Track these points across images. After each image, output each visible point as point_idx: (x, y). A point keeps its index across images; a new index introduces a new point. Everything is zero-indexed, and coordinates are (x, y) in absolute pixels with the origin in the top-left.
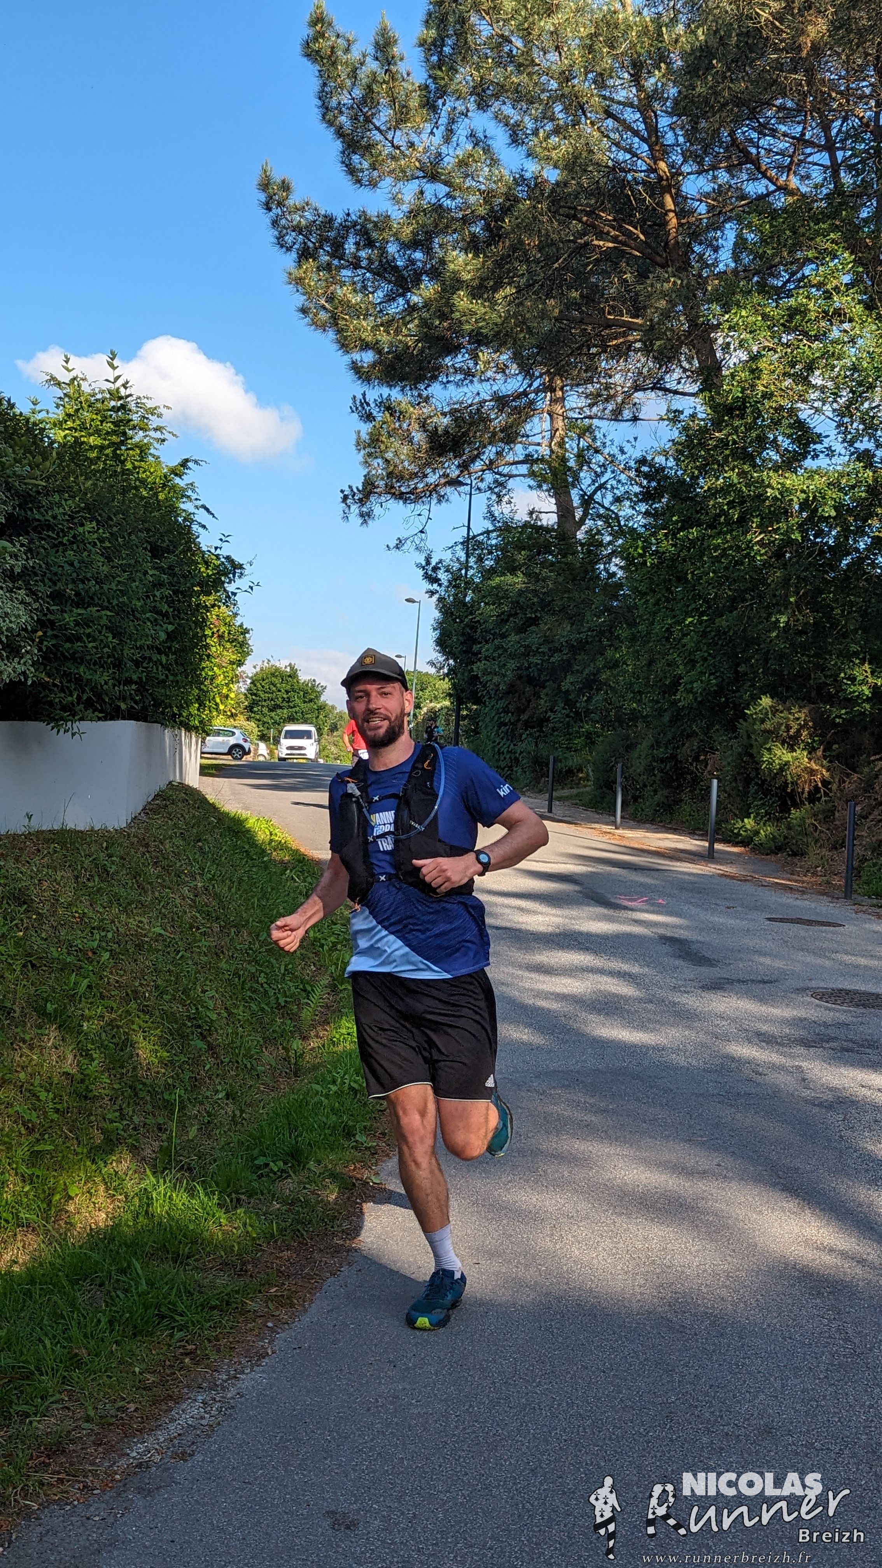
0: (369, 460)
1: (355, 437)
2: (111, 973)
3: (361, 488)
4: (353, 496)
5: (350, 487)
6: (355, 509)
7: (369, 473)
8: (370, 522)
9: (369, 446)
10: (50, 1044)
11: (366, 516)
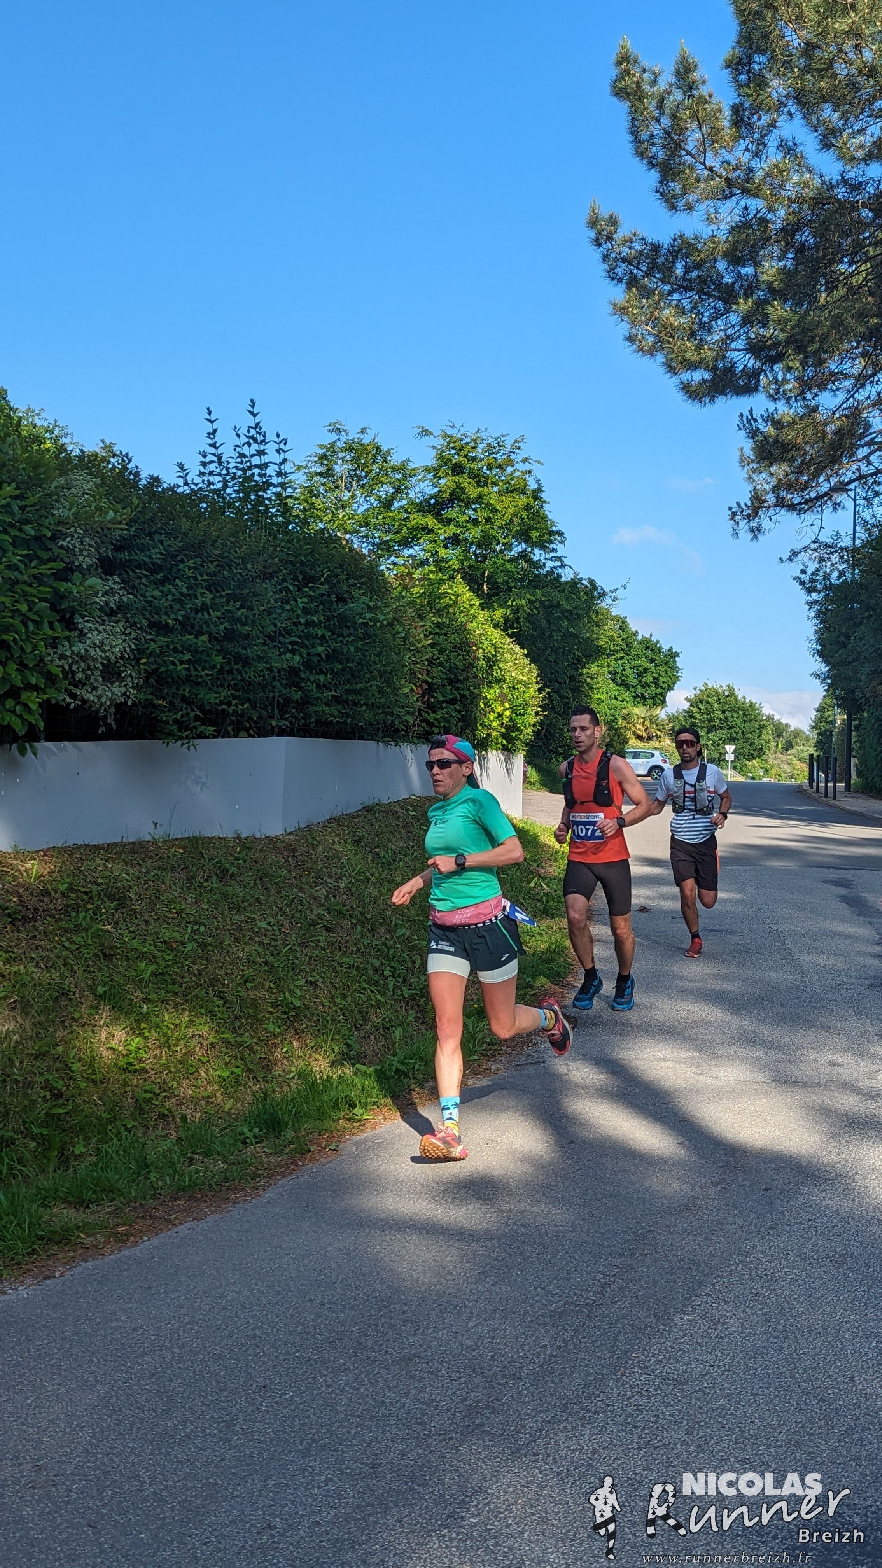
0: (754, 476)
1: (738, 453)
2: (193, 963)
3: (749, 504)
4: (742, 512)
5: (738, 504)
6: (742, 524)
7: (755, 489)
8: (760, 536)
9: (753, 461)
10: (102, 1023)
11: (756, 532)
